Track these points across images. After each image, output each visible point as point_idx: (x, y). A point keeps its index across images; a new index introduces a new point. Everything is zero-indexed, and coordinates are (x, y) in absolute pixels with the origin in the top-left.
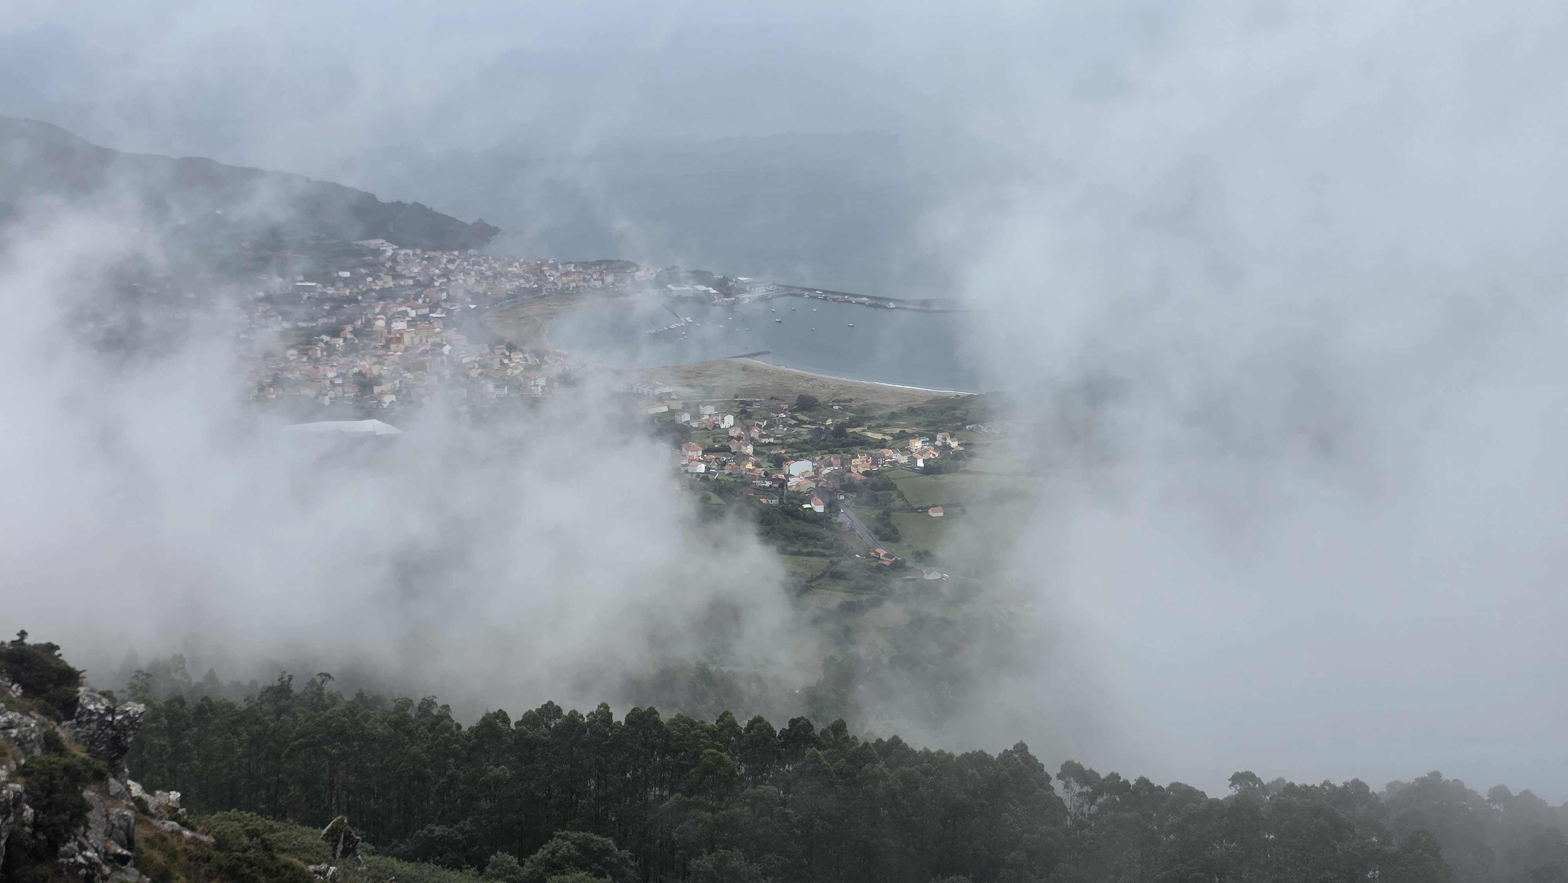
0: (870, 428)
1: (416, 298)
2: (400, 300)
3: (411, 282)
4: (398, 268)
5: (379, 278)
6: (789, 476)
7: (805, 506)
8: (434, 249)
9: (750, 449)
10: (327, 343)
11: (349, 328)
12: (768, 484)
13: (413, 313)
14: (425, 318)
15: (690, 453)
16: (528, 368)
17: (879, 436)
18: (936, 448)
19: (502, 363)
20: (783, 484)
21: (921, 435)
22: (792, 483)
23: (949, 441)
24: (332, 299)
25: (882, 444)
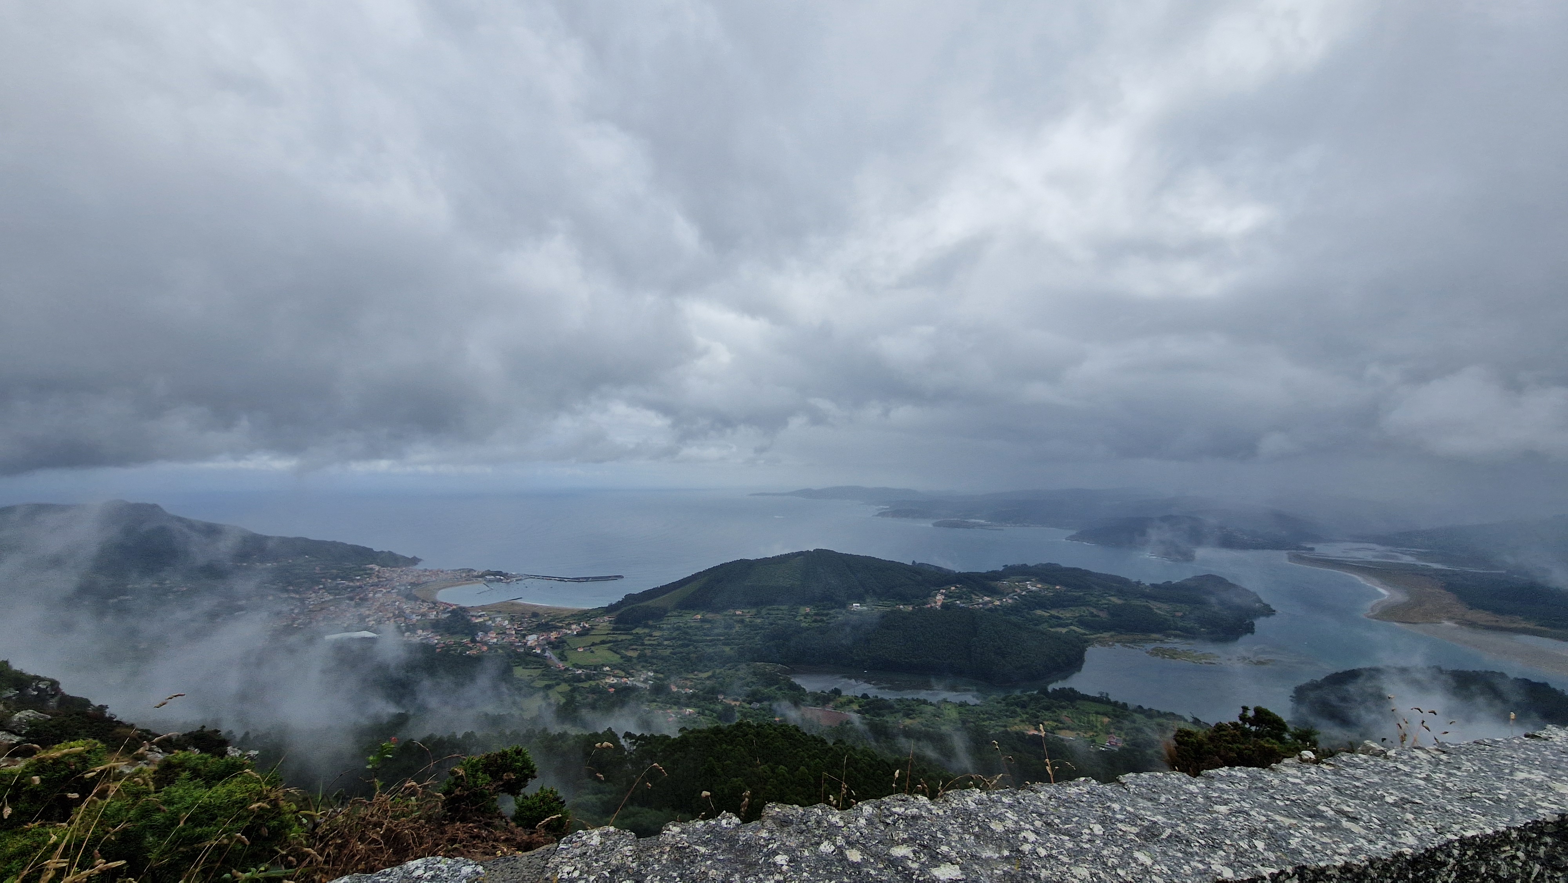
0: (558, 622)
1: (386, 586)
2: (380, 586)
3: (385, 579)
4: (380, 574)
5: (372, 579)
6: (528, 641)
7: (534, 651)
8: (395, 567)
9: (514, 632)
10: (348, 604)
11: (358, 597)
12: (520, 644)
13: (385, 591)
14: (389, 592)
15: (491, 635)
16: (430, 608)
17: (561, 625)
18: (581, 627)
19: (419, 607)
20: (526, 644)
21: (575, 623)
22: (529, 643)
23: (585, 624)
24: (351, 587)
25: (562, 627)
